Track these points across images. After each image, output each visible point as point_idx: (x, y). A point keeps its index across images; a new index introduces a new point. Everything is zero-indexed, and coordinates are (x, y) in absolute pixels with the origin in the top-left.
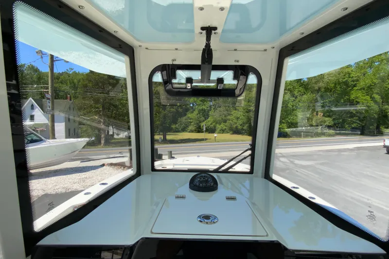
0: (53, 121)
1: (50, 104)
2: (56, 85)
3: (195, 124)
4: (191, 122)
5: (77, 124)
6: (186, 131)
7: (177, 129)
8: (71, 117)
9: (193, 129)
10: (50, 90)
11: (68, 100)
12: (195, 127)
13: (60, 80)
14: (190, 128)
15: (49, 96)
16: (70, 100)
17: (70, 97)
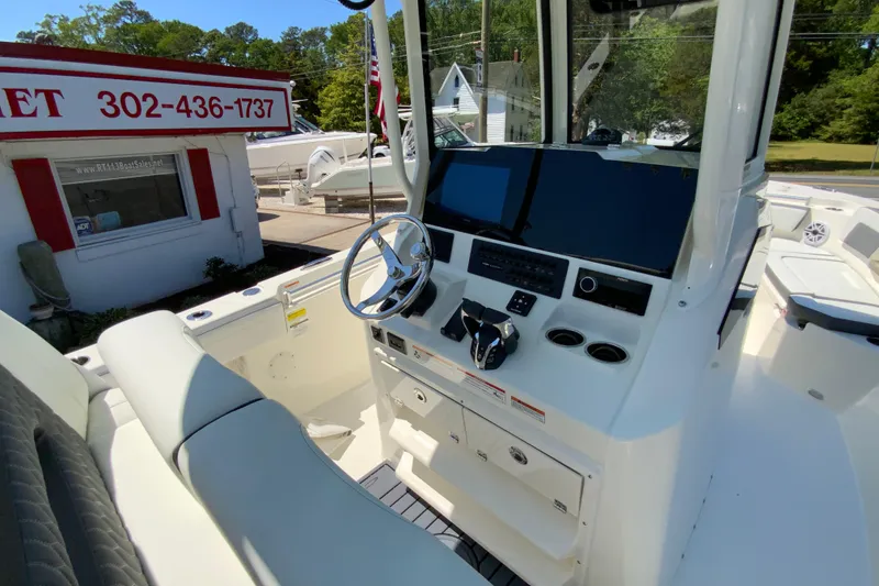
0: (485, 111)
1: (482, 72)
2: (496, 30)
3: (861, 113)
4: (843, 107)
5: (526, 116)
6: (817, 137)
7: (783, 129)
8: (517, 103)
9: (847, 130)
10: (482, 42)
11: (515, 62)
12: (859, 122)
13: (505, 14)
14: (836, 126)
15: (480, 54)
16: (519, 60)
17: (519, 53)
